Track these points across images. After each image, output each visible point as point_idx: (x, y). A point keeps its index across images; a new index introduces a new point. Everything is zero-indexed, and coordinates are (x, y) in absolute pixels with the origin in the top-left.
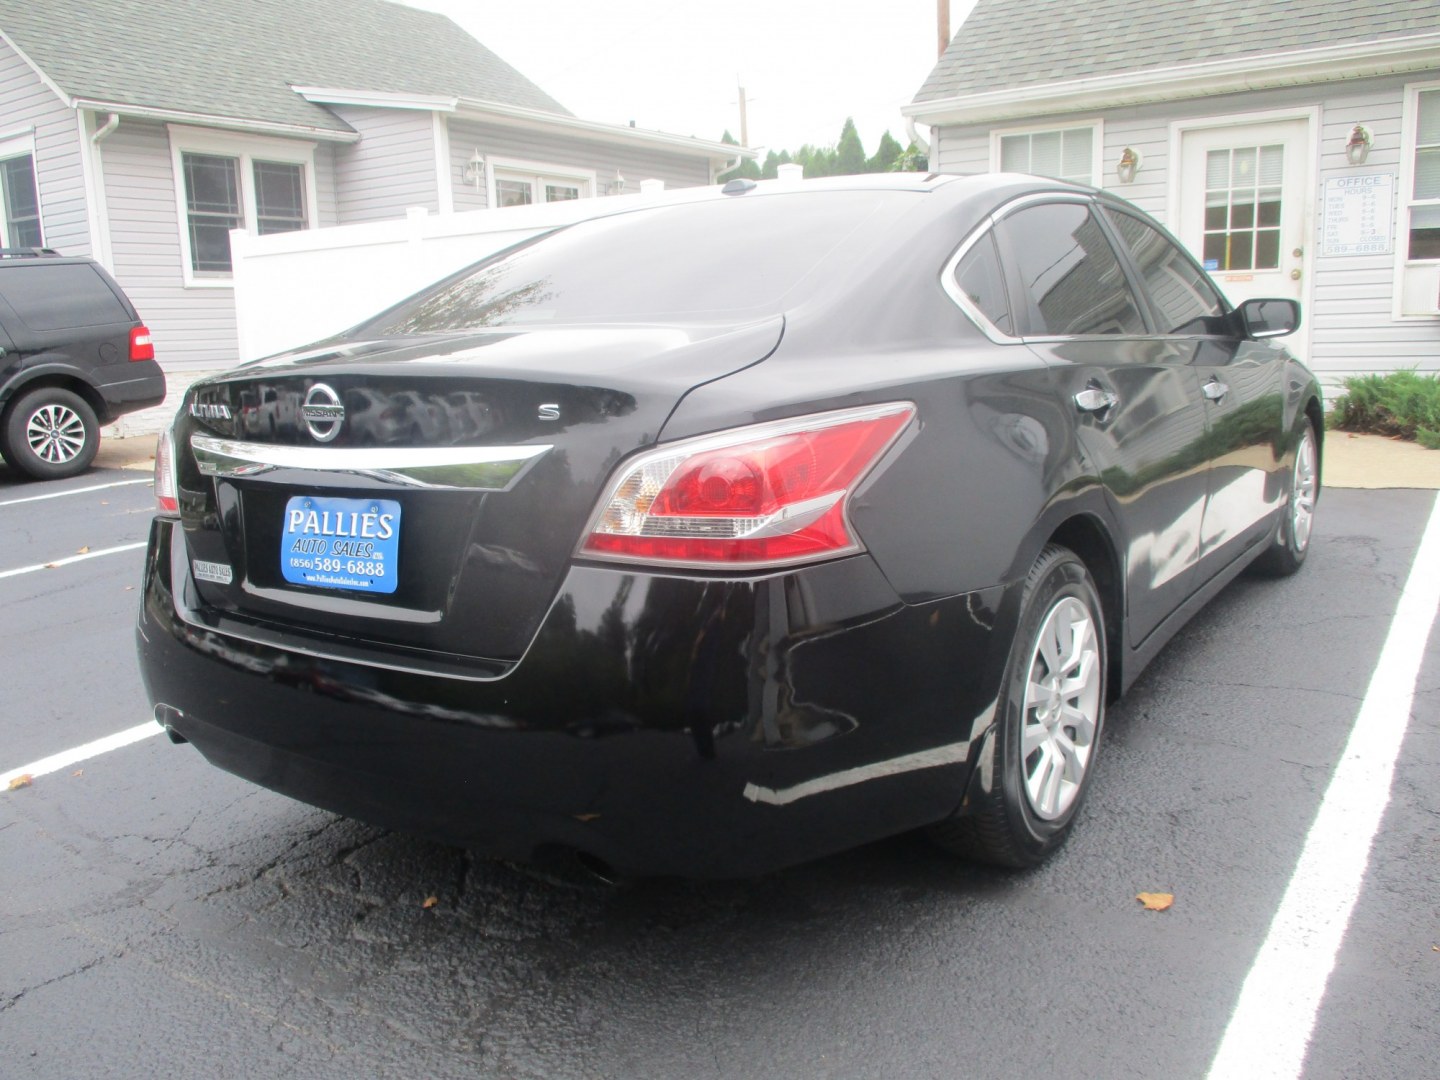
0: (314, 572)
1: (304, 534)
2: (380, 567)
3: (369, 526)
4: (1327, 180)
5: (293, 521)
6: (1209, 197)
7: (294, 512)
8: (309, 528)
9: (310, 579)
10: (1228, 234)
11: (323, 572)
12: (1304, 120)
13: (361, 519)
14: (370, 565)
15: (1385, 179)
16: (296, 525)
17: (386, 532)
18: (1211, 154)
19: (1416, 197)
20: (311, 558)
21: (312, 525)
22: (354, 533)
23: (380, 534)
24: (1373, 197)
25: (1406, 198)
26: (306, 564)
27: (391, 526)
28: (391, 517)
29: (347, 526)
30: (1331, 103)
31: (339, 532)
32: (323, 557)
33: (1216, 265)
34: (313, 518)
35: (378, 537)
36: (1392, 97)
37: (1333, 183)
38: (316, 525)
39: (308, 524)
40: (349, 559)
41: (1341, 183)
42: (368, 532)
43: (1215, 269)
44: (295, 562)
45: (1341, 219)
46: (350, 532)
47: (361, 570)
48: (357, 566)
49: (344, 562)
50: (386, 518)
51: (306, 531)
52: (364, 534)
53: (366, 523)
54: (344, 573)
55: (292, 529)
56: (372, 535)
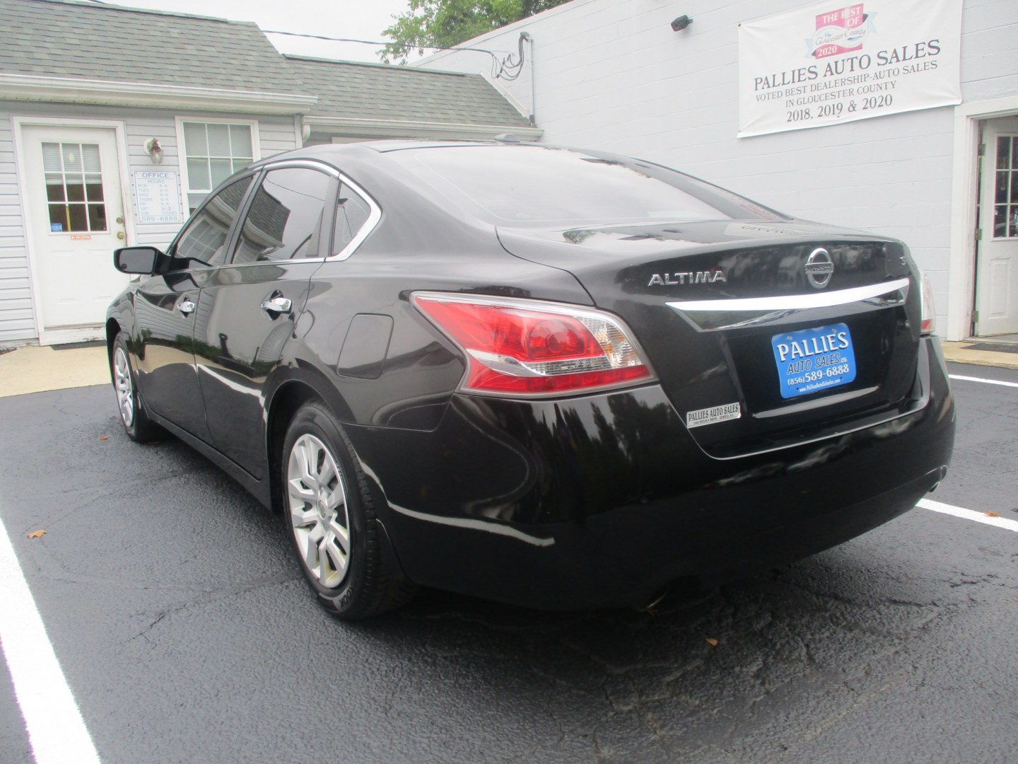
0: (804, 385)
1: (793, 359)
2: (846, 366)
3: (833, 343)
4: (136, 172)
5: (782, 353)
6: (48, 177)
7: (780, 346)
8: (795, 354)
9: (802, 390)
10: (67, 205)
11: (813, 382)
12: (114, 130)
13: (827, 339)
14: (840, 367)
15: (171, 175)
16: (784, 355)
17: (844, 343)
18: (44, 145)
19: (191, 188)
20: (802, 375)
21: (796, 352)
22: (826, 350)
23: (841, 346)
24: (166, 185)
25: (186, 189)
26: (799, 380)
27: (846, 339)
28: (844, 334)
29: (821, 347)
30: (130, 121)
31: (817, 352)
32: (810, 372)
33: (61, 227)
34: (795, 347)
35: (840, 348)
36: (168, 123)
37: (139, 175)
38: (799, 351)
39: (794, 352)
40: (827, 367)
41: (145, 175)
42: (834, 347)
43: (60, 231)
44: (791, 382)
45: (148, 199)
46: (823, 349)
47: (835, 373)
48: (832, 371)
49: (824, 371)
50: (842, 335)
51: (793, 357)
52: (832, 348)
53: (830, 341)
54: (825, 378)
55: (783, 359)
56: (837, 348)
